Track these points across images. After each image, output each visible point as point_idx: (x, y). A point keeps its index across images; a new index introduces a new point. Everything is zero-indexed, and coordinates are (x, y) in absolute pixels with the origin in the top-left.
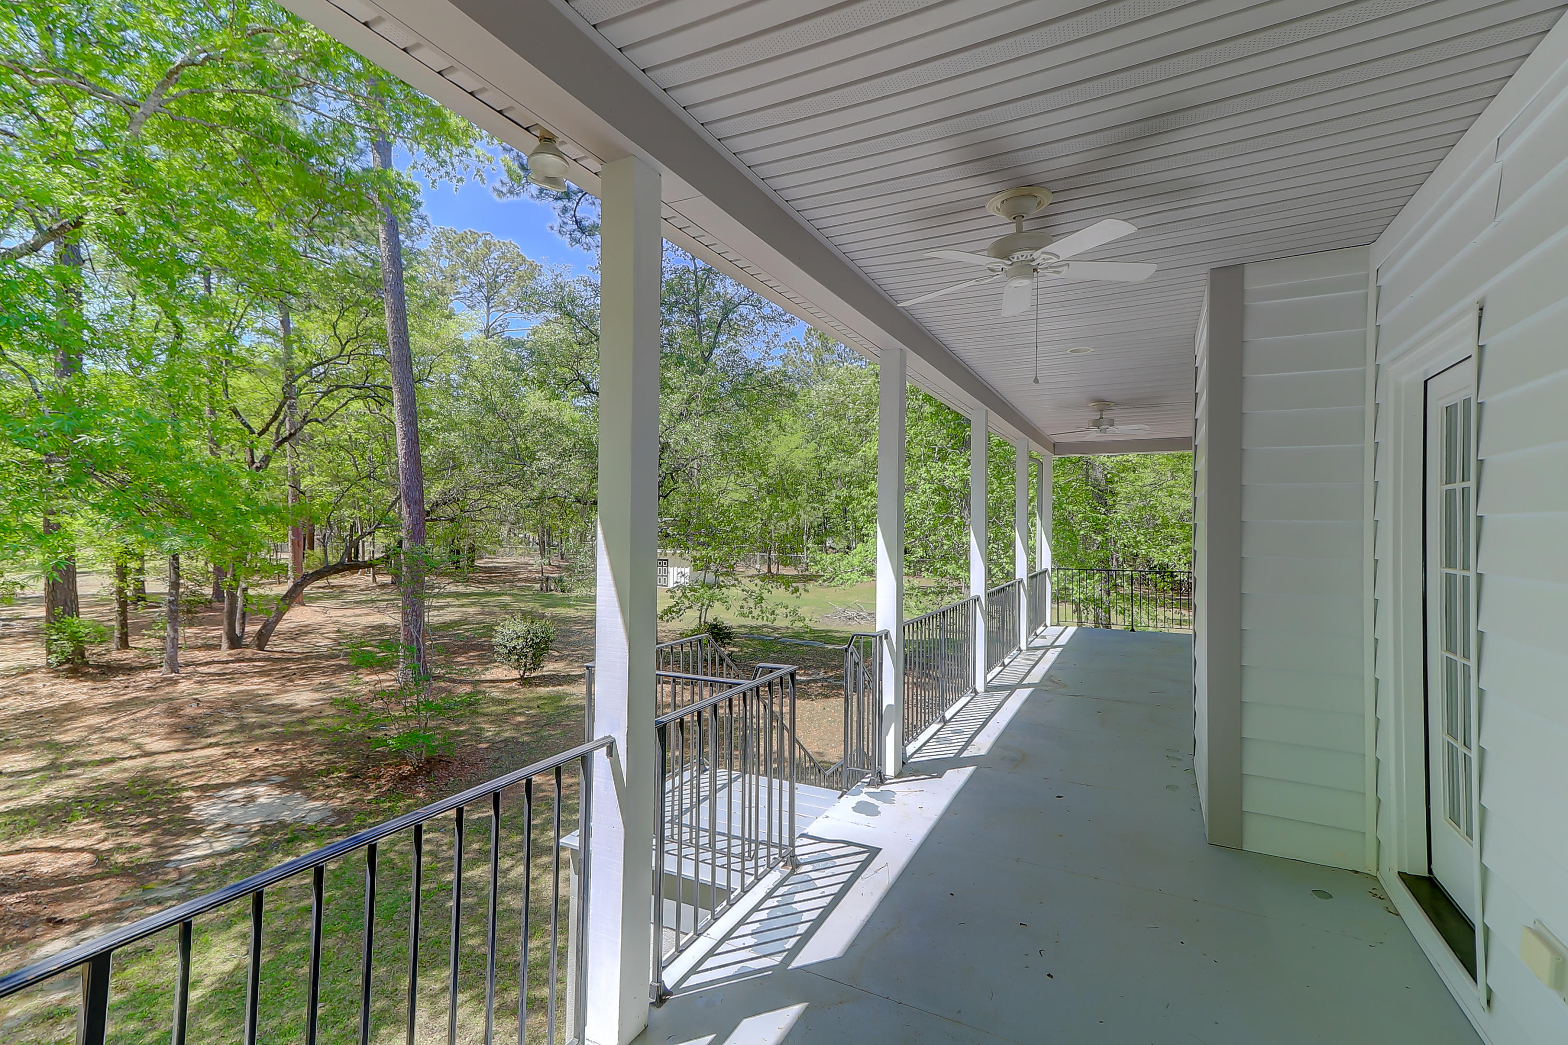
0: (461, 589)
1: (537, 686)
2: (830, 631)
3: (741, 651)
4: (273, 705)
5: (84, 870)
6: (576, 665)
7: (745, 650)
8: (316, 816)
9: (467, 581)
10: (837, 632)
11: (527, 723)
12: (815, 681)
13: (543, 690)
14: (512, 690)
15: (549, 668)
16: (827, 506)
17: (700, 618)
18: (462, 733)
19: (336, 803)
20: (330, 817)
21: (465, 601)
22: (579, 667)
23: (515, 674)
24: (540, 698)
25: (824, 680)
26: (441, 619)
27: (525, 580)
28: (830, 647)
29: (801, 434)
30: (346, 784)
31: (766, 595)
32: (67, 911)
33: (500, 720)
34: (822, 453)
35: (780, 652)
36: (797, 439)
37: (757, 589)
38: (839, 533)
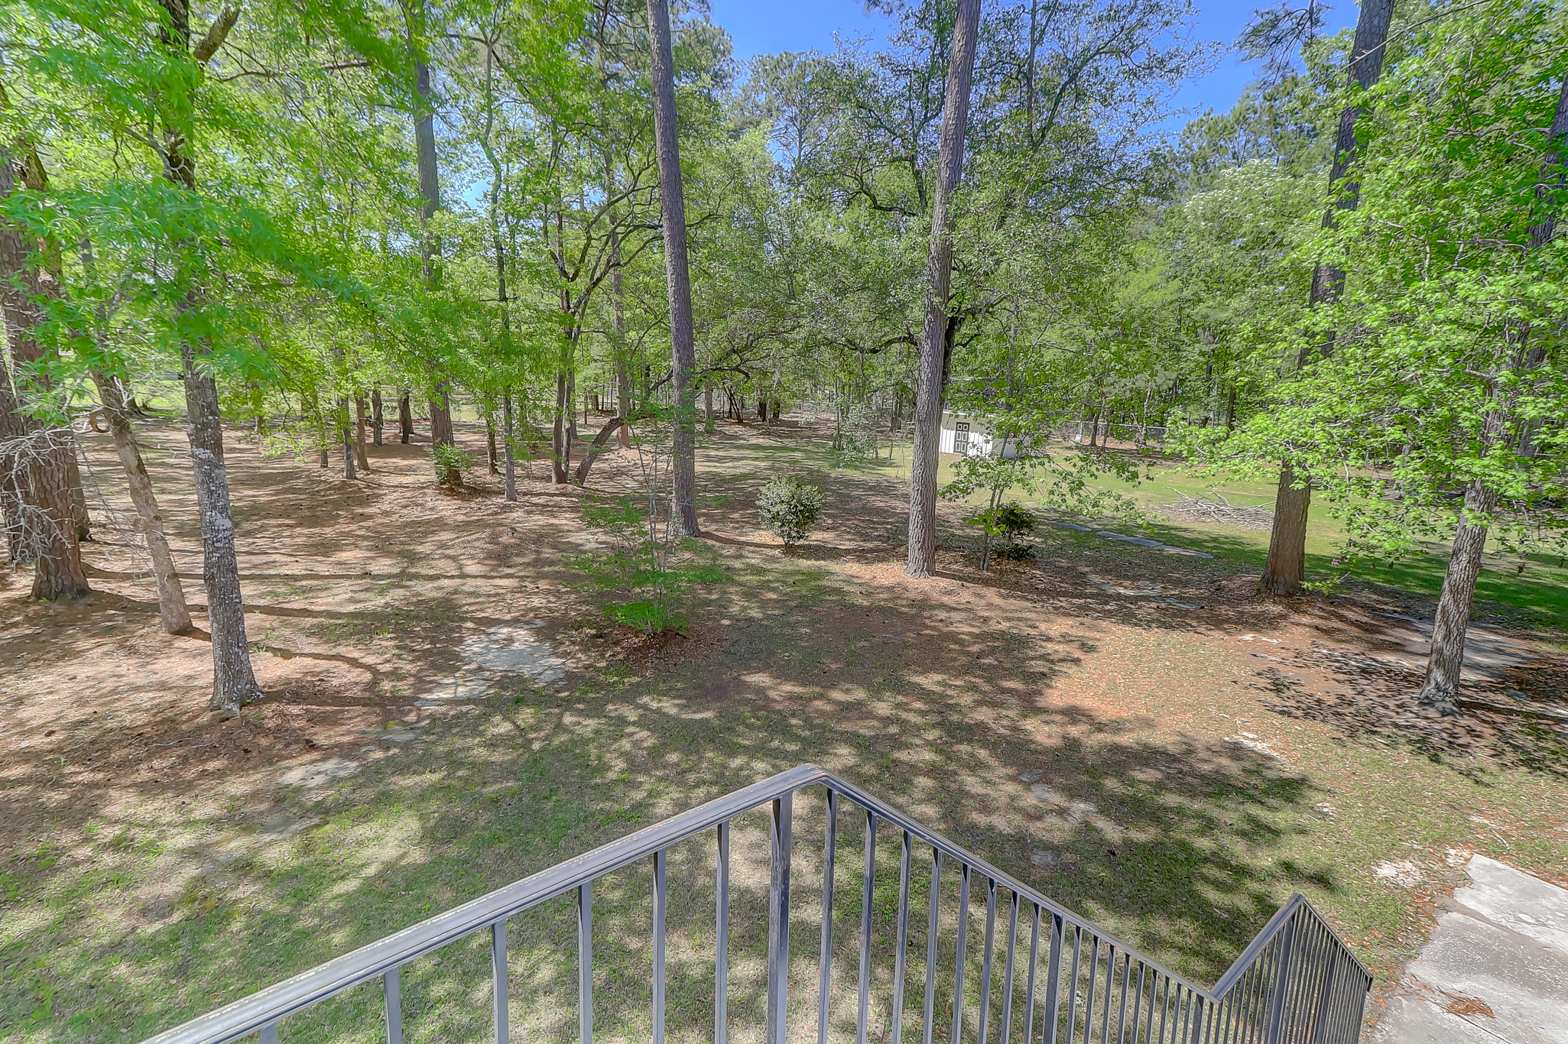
0: (761, 441)
1: (800, 557)
2: (1175, 529)
3: (1045, 542)
4: (569, 543)
5: (356, 692)
6: (849, 537)
7: (1050, 542)
8: (549, 676)
9: (768, 434)
10: (1186, 530)
11: (777, 601)
12: (1147, 598)
13: (805, 564)
14: (773, 559)
15: (816, 537)
16: (1183, 365)
17: (992, 501)
18: (709, 603)
19: (571, 664)
20: (560, 679)
21: (761, 454)
22: (849, 540)
23: (780, 541)
24: (798, 572)
25: (1162, 598)
26: (733, 471)
27: (822, 437)
28: (1173, 551)
29: (1158, 269)
30: (586, 646)
31: (1087, 479)
32: (323, 736)
33: (750, 594)
34: (1187, 293)
35: (1097, 549)
36: (1153, 276)
37: (1074, 470)
38: (1198, 399)
